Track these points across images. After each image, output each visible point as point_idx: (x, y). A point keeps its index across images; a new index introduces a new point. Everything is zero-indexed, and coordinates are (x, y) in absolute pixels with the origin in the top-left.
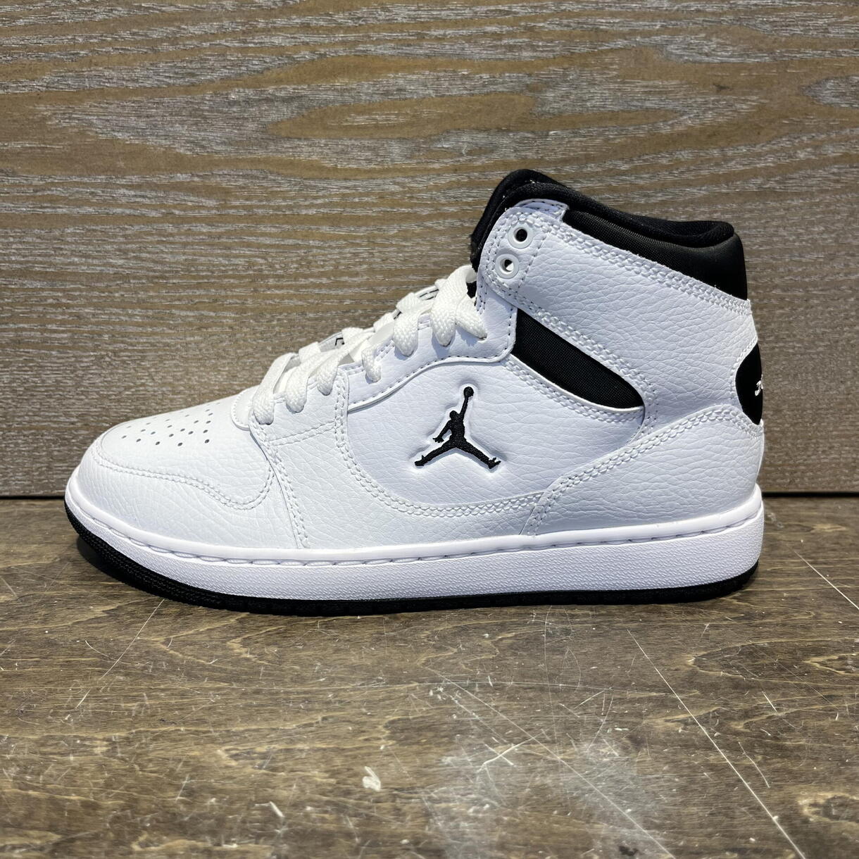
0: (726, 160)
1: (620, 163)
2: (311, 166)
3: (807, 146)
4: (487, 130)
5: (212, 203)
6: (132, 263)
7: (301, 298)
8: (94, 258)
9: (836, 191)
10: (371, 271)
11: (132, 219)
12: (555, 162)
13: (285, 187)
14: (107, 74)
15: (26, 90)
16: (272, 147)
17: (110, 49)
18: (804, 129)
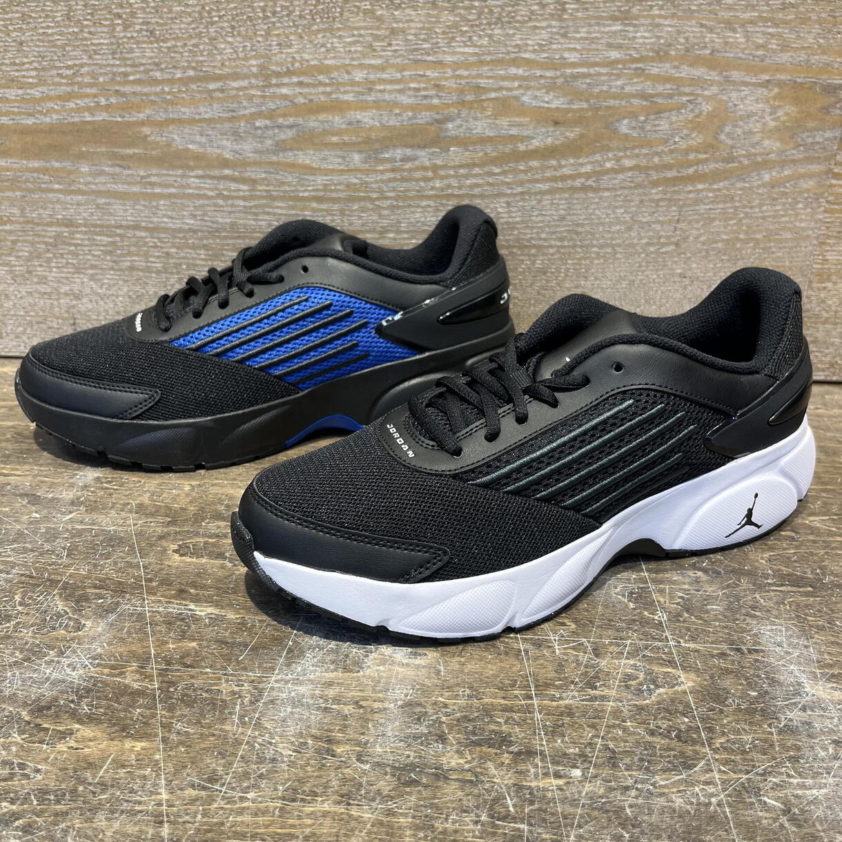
0: (561, 166)
1: (494, 168)
2: (304, 167)
3: (612, 159)
4: (412, 147)
5: (245, 188)
8: (177, 219)
9: (631, 188)
11: (199, 196)
12: (453, 167)
13: (290, 179)
14: (183, 110)
15: (135, 119)
16: (281, 155)
17: (184, 95)
18: (609, 149)
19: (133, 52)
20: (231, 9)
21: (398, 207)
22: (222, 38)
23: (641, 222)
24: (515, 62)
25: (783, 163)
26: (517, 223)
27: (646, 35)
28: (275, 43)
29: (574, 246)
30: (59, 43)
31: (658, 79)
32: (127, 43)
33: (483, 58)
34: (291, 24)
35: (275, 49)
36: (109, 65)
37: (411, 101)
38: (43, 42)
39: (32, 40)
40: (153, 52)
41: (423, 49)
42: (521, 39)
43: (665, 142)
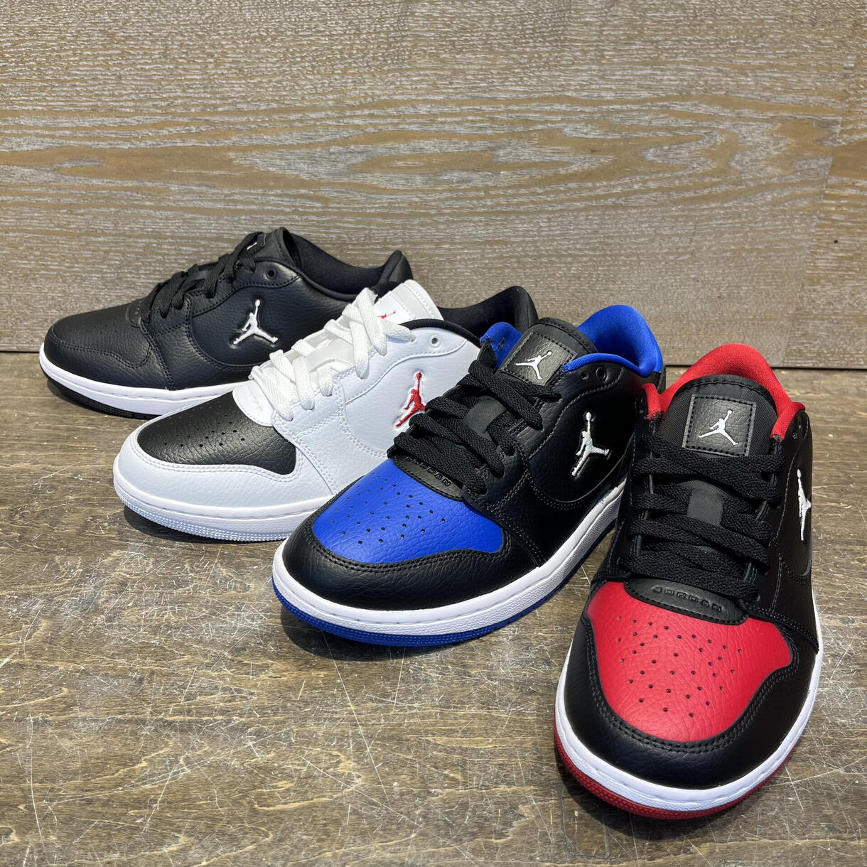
0: (595, 188)
1: (538, 189)
2: (372, 187)
3: (640, 182)
4: (467, 170)
5: (318, 205)
7: (367, 256)
9: (654, 206)
10: (404, 242)
11: (276, 213)
12: (503, 188)
13: (359, 198)
14: (265, 137)
15: (222, 145)
16: (352, 176)
17: (267, 125)
18: (638, 173)
19: (224, 87)
20: (313, 51)
21: (453, 222)
22: (303, 75)
23: (662, 234)
24: (560, 100)
25: (784, 186)
26: (556, 235)
27: (672, 78)
28: (350, 81)
29: (605, 255)
30: (155, 78)
31: (681, 115)
32: (218, 79)
33: (531, 95)
34: (365, 65)
35: (351, 86)
36: (200, 98)
37: (468, 131)
38: (140, 77)
39: (130, 75)
40: (241, 87)
41: (480, 87)
42: (565, 80)
43: (684, 167)
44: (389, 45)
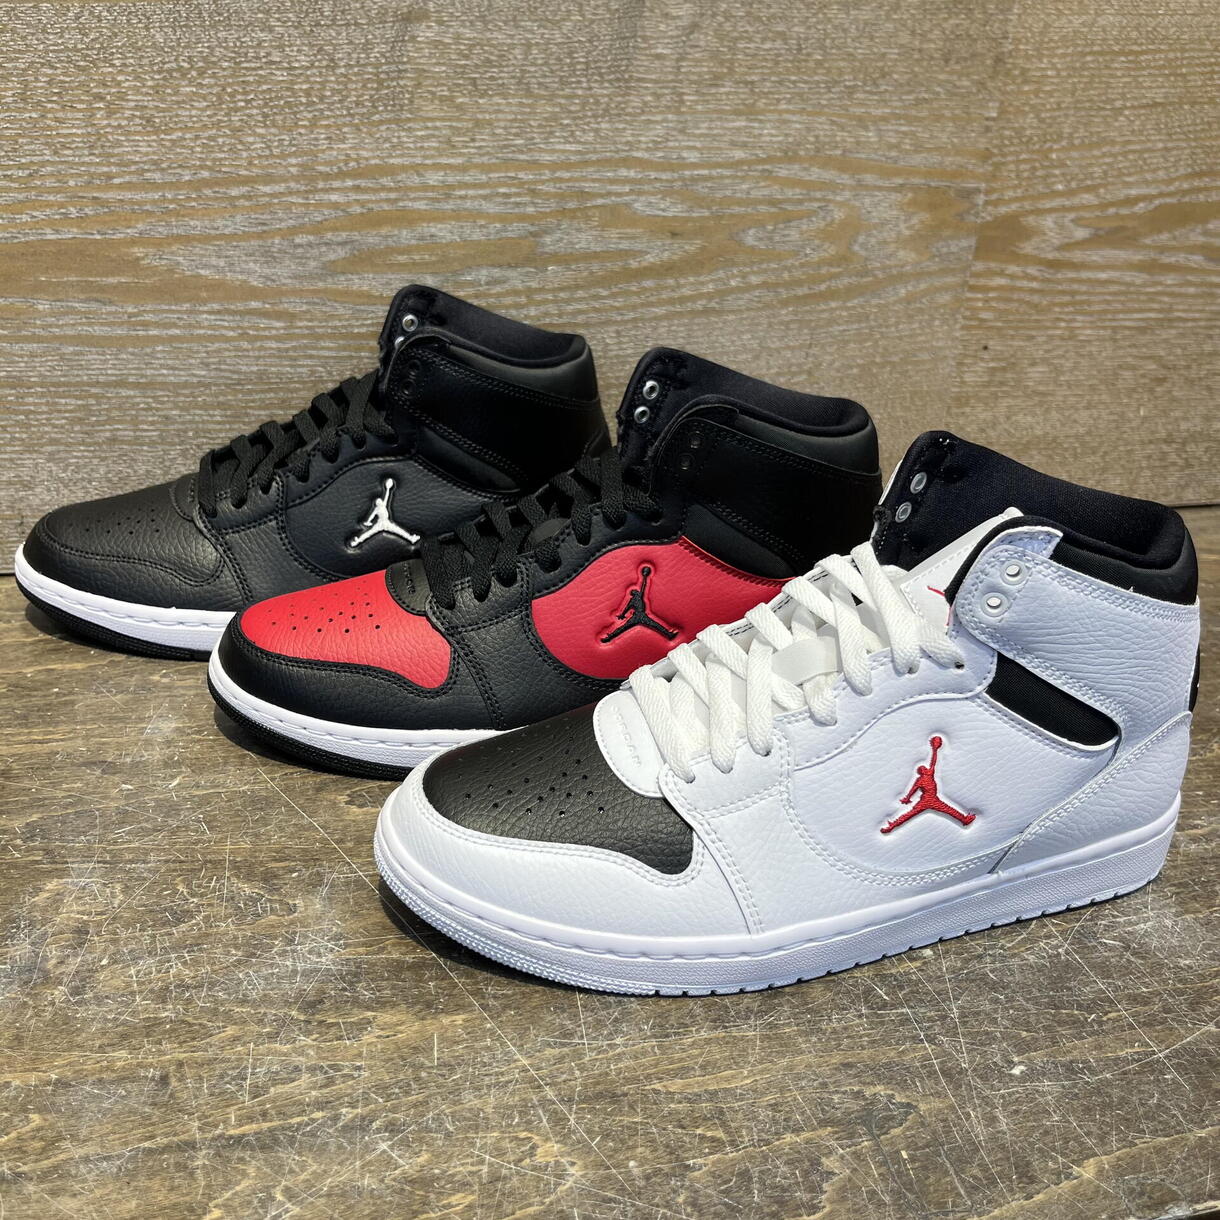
0: (679, 286)
1: (601, 290)
2: (361, 295)
3: (738, 276)
4: (500, 266)
5: (279, 324)
6: (213, 374)
8: (181, 370)
9: (759, 309)
11: (212, 339)
12: (553, 290)
13: (341, 311)
14: (192, 223)
15: (122, 235)
16: (329, 280)
17: (193, 204)
18: (734, 264)
19: (122, 146)
20: (264, 92)
22: (250, 128)
23: (769, 348)
24: (627, 162)
25: (919, 276)
26: (629, 356)
27: (773, 132)
28: (323, 136)
31: (788, 182)
32: (112, 134)
33: (587, 157)
34: (345, 112)
35: (324, 144)
36: (84, 163)
37: (498, 209)
40: (150, 146)
41: (514, 146)
42: (633, 135)
43: (796, 254)
44: (380, 82)
